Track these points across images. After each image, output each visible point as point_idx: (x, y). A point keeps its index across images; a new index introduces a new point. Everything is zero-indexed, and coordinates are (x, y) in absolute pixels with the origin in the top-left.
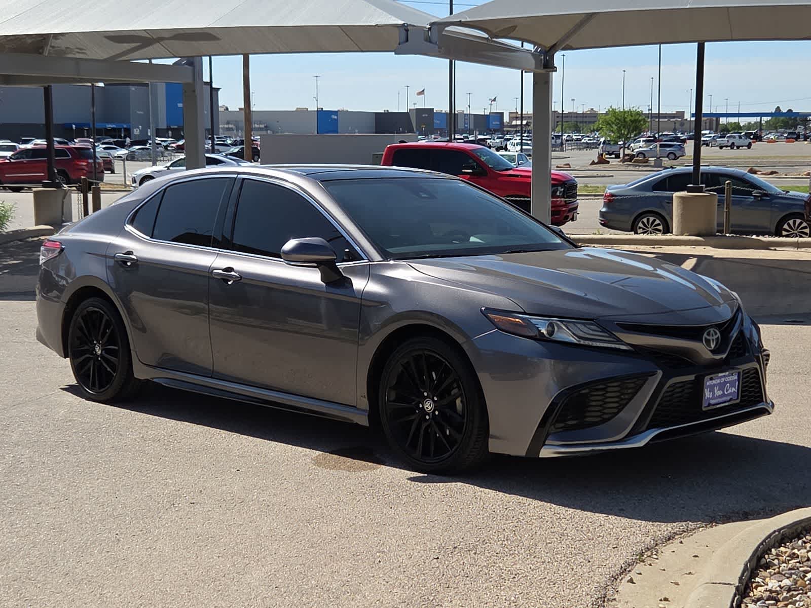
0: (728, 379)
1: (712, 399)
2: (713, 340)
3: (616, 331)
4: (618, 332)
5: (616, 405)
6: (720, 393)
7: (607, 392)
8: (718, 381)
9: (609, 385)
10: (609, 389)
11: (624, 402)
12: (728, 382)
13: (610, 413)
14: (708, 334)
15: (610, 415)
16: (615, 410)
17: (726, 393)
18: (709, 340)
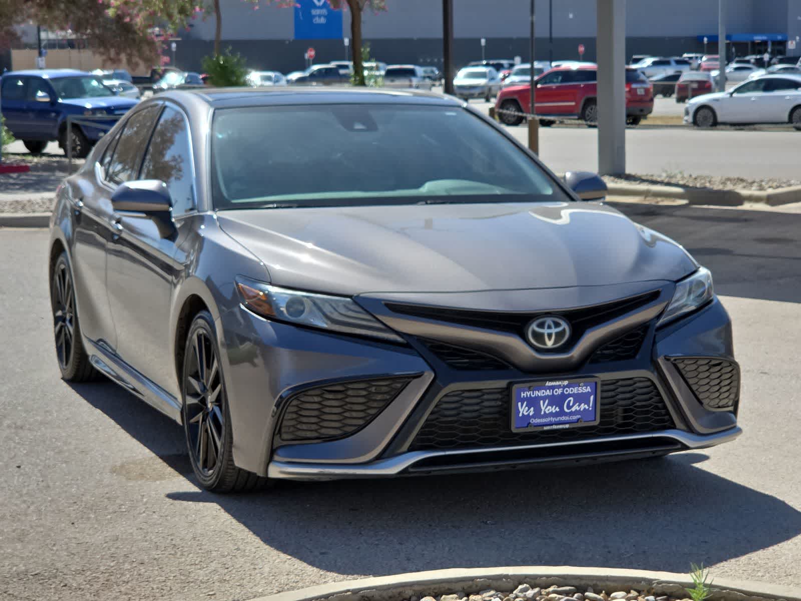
0: (569, 391)
1: (534, 416)
2: (550, 336)
3: (380, 314)
4: (384, 315)
5: (361, 415)
6: (554, 409)
7: (348, 396)
8: (548, 393)
9: (350, 386)
10: (350, 393)
11: (373, 412)
12: (569, 395)
13: (355, 425)
14: (541, 325)
15: (354, 428)
16: (361, 422)
17: (566, 410)
18: (542, 335)
